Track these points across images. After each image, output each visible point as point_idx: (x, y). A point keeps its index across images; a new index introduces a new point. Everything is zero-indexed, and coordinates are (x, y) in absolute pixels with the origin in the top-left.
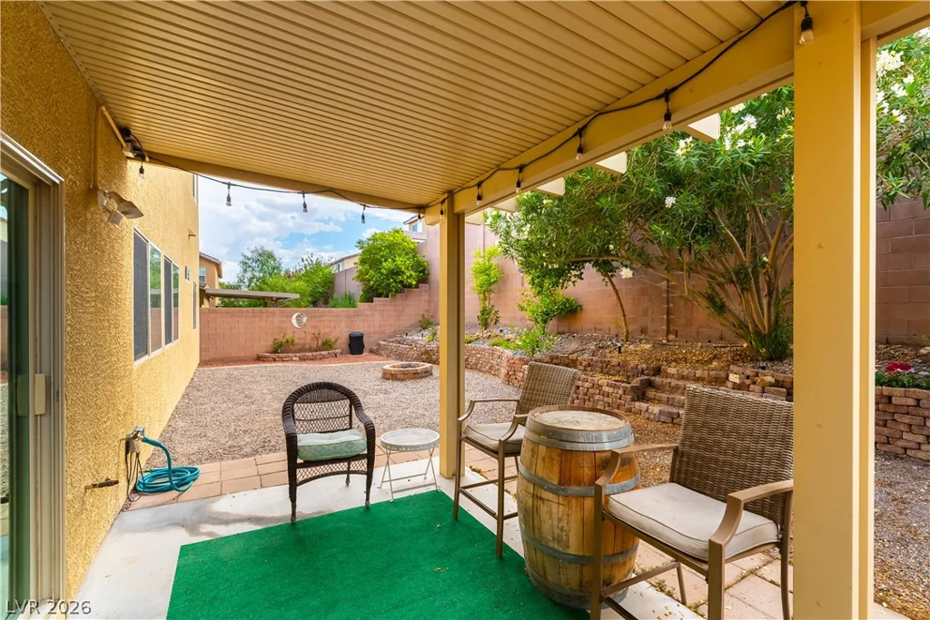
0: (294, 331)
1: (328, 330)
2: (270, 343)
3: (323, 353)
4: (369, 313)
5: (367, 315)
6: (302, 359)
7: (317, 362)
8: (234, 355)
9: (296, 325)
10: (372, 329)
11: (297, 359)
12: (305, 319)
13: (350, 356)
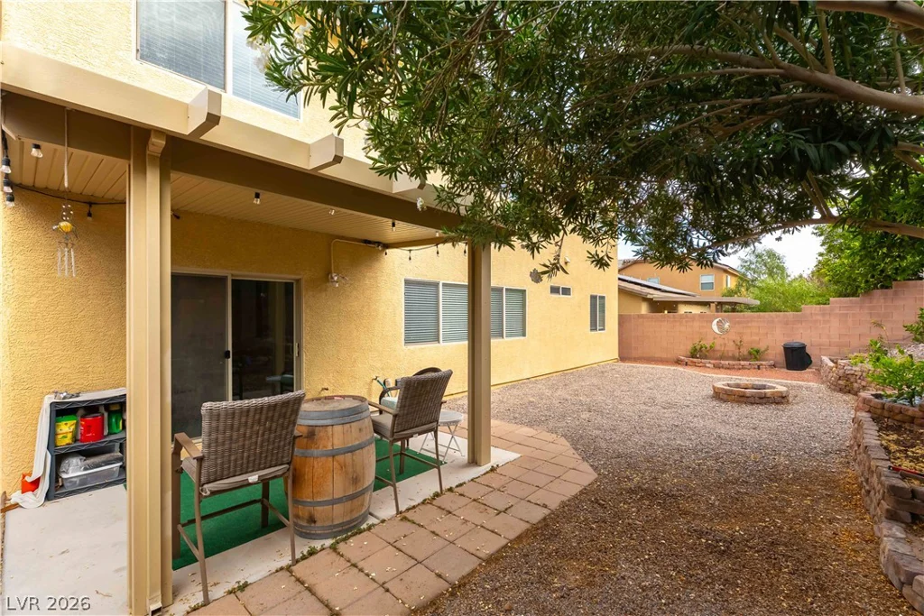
0: (715, 336)
1: (757, 338)
2: (690, 347)
3: (742, 363)
4: (819, 318)
5: (816, 321)
6: (717, 367)
7: (732, 372)
8: (657, 355)
9: (716, 330)
10: (825, 340)
11: (712, 366)
12: (727, 325)
13: (786, 370)
